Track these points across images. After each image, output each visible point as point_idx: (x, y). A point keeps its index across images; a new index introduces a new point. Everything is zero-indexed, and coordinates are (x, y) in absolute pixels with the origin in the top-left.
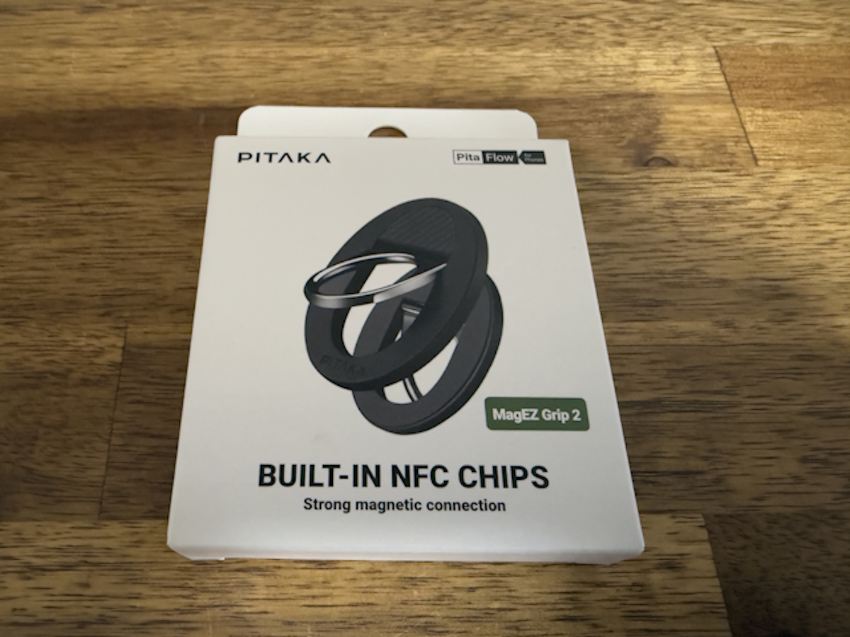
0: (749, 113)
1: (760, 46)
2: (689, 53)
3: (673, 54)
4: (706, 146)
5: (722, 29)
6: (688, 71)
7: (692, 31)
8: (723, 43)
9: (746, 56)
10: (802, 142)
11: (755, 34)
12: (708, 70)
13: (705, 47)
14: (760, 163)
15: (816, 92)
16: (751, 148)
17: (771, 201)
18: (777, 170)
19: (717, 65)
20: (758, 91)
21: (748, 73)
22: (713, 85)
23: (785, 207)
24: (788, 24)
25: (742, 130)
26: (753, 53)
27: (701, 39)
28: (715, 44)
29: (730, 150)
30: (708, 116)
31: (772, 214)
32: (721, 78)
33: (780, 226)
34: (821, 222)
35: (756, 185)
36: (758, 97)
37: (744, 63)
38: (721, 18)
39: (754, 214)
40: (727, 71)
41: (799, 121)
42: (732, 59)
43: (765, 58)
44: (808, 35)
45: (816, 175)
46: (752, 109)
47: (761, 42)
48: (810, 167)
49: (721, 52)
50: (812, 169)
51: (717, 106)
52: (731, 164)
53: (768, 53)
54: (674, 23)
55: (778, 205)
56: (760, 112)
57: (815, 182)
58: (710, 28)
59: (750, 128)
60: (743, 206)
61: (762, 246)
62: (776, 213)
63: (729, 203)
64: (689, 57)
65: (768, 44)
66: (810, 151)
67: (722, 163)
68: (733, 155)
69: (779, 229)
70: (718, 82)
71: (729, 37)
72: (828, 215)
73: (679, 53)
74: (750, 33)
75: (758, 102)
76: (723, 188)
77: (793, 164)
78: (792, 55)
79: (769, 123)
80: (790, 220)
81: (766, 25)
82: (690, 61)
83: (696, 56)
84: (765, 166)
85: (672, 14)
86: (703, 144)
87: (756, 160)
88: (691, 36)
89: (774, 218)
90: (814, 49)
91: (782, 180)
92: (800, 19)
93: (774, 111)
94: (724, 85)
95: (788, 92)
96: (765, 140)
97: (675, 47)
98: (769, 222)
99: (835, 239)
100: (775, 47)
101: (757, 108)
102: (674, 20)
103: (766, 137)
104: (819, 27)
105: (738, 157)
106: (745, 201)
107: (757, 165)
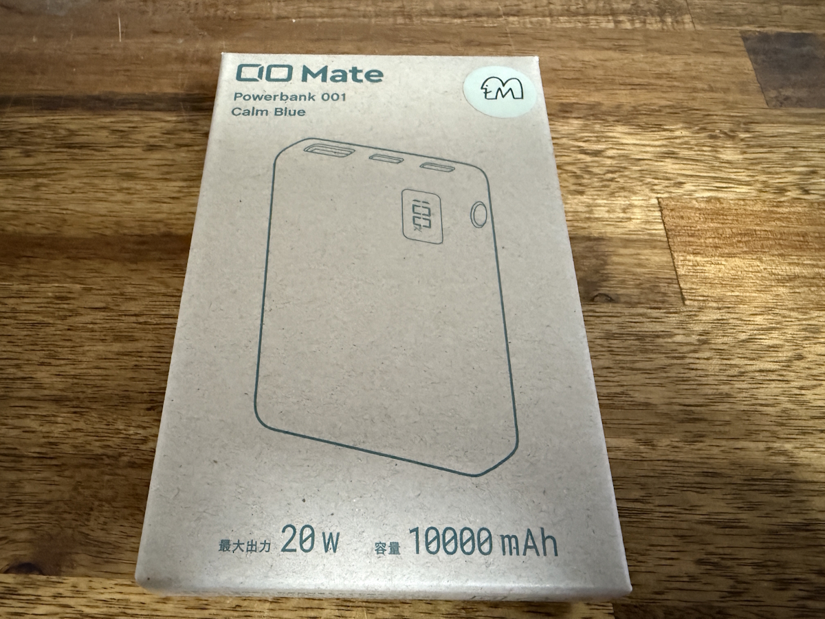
0: (682, 258)
1: (696, 199)
2: (636, 203)
3: (623, 203)
4: (643, 286)
5: (666, 183)
6: (633, 219)
7: (640, 183)
8: (666, 195)
9: (683, 208)
10: (723, 286)
11: (693, 188)
12: (650, 219)
13: (650, 198)
14: (687, 302)
15: (740, 242)
16: (681, 289)
17: (693, 336)
18: (701, 309)
19: (658, 214)
20: (691, 239)
21: (683, 222)
22: (654, 231)
23: (705, 342)
24: (722, 180)
25: (674, 273)
26: (689, 205)
27: (647, 191)
28: (659, 195)
29: (663, 290)
30: (647, 259)
31: (692, 348)
32: (661, 226)
33: (698, 358)
34: (733, 357)
35: (682, 322)
36: (690, 244)
37: (682, 214)
38: (666, 173)
39: (678, 348)
40: (666, 219)
41: (723, 267)
42: (672, 210)
43: (699, 209)
44: (738, 190)
45: (733, 316)
46: (685, 254)
47: (697, 195)
48: (729, 308)
49: (664, 203)
50: (730, 310)
51: (656, 251)
52: (663, 302)
53: (703, 205)
54: (626, 176)
55: (699, 340)
56: (691, 257)
57: (731, 321)
58: (656, 181)
59: (681, 271)
60: (669, 340)
61: (682, 375)
62: (696, 347)
63: (658, 336)
64: (635, 206)
65: (703, 197)
66: (729, 294)
67: (655, 301)
68: (665, 294)
69: (697, 361)
70: (659, 229)
71: (672, 190)
72: (739, 351)
73: (628, 203)
74: (689, 187)
75: (690, 249)
76: (654, 323)
77: (715, 305)
78: (723, 208)
79: (698, 268)
80: (707, 354)
81: (703, 181)
82: (636, 210)
83: (641, 206)
84: (690, 306)
85: (625, 168)
86: (641, 284)
87: (683, 299)
88: (639, 188)
89: (695, 351)
90: (742, 203)
91: (704, 318)
92: (733, 176)
93: (703, 257)
94: (663, 232)
95: (716, 240)
96: (693, 283)
97: (625, 197)
98: (691, 355)
99: (744, 373)
100: (709, 200)
101: (688, 253)
102: (626, 173)
103: (694, 280)
104: (748, 184)
105: (670, 297)
106: (672, 335)
107: (684, 304)
